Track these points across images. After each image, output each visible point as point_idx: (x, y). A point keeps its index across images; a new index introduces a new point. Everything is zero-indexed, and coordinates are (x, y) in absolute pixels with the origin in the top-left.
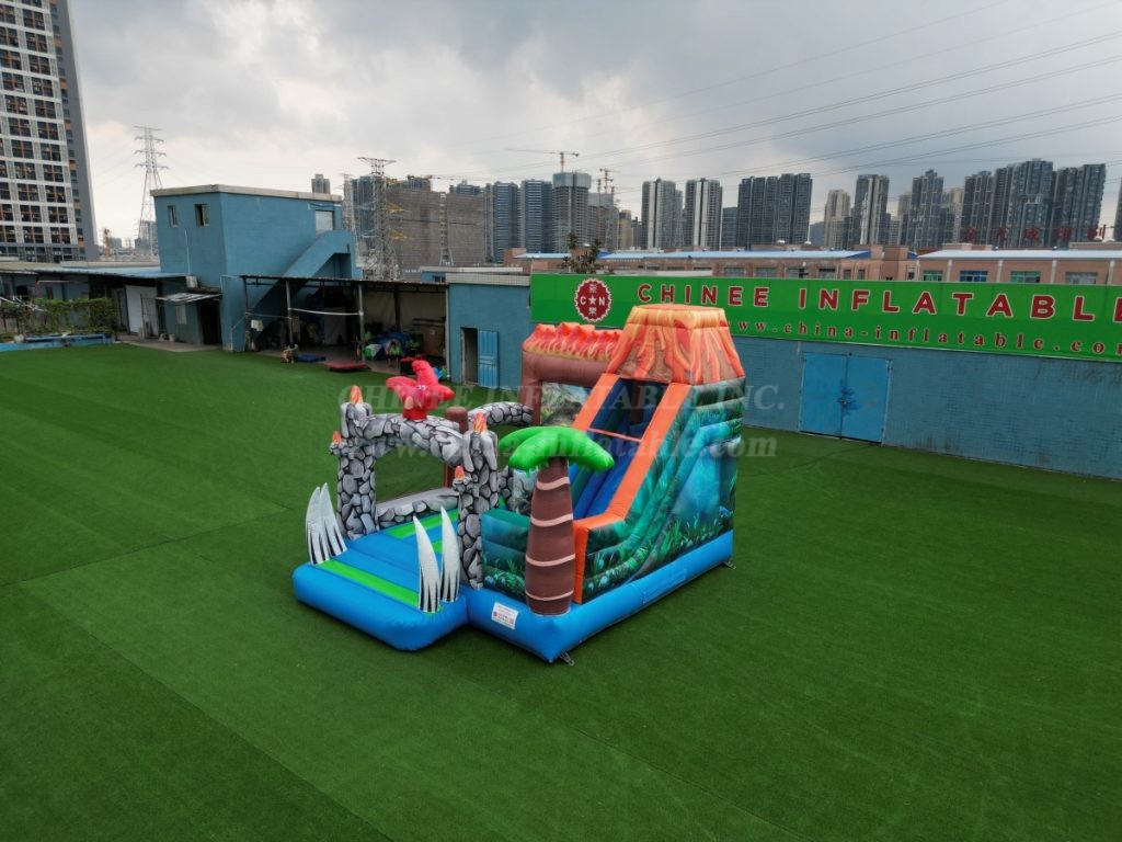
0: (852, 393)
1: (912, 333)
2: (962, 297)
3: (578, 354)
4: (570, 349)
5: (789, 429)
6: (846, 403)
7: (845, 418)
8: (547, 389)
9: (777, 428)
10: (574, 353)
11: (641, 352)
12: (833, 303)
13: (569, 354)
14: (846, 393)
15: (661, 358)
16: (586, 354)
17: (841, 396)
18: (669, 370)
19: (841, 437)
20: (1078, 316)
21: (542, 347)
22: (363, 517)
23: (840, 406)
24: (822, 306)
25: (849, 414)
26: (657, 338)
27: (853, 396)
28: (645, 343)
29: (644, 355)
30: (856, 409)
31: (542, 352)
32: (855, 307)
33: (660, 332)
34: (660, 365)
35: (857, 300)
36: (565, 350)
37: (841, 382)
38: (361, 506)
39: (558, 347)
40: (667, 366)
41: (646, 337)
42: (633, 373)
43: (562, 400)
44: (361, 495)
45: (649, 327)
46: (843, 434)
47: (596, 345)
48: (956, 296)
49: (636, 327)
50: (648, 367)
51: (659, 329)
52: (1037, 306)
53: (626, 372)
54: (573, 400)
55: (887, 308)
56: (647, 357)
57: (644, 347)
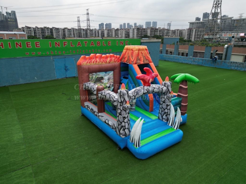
0: (67, 67)
1: (78, 51)
2: (86, 42)
3: (103, 63)
4: (101, 61)
5: (53, 79)
6: (66, 69)
7: (67, 73)
8: (91, 75)
9: (50, 80)
10: (102, 63)
11: (140, 57)
12: (59, 45)
13: (100, 63)
14: (66, 67)
15: (145, 58)
16: (106, 62)
17: (65, 68)
18: (147, 60)
19: (67, 78)
20: (104, 45)
21: (90, 63)
22: (126, 130)
23: (65, 70)
24: (56, 46)
25: (67, 72)
26: (142, 53)
27: (68, 67)
28: (140, 55)
29: (140, 58)
30: (69, 70)
31: (90, 64)
32: (64, 46)
33: (142, 52)
34: (145, 60)
35: (64, 44)
36: (99, 62)
37: (64, 64)
38: (125, 126)
39: (96, 62)
40: (147, 59)
41: (140, 54)
42: (140, 63)
43: (96, 78)
44: (125, 123)
45: (140, 51)
46: (67, 77)
47: (109, 59)
48: (85, 42)
49: (137, 51)
50: (143, 61)
51: (142, 51)
52: (98, 44)
53: (138, 63)
54: (100, 76)
55: (72, 46)
56: (141, 59)
57: (140, 56)
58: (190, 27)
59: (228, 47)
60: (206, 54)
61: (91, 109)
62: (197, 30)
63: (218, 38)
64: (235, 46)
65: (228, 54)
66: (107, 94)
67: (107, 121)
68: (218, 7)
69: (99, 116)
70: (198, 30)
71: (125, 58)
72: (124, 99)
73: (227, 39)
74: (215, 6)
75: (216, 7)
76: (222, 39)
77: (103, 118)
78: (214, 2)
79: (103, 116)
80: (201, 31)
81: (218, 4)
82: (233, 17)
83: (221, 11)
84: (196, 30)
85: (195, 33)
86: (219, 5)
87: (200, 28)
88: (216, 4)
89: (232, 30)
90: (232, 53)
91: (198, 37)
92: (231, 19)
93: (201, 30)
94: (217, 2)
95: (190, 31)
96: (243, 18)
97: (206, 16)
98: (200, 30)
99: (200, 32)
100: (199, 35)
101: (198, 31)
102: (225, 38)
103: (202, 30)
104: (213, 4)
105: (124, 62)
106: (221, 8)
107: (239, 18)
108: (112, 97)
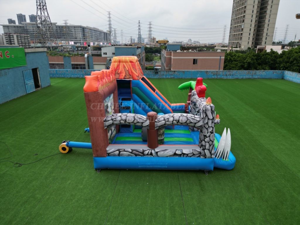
58: (4, 31)
59: (88, 57)
60: (66, 66)
61: (131, 151)
62: (19, 36)
63: (60, 47)
64: (93, 55)
65: (90, 64)
66: (180, 117)
67: (178, 152)
68: (43, 9)
69: (157, 153)
70: (21, 36)
71: (121, 73)
72: (206, 115)
73: (71, 48)
74: (39, 7)
75: (41, 9)
76: (66, 48)
77: (167, 151)
78: (37, 2)
79: (166, 150)
80: (25, 38)
81: (42, 6)
82: (56, 23)
83: (48, 14)
84: (17, 36)
85: (18, 40)
86: (44, 7)
87: (22, 34)
88: (40, 5)
89: (60, 38)
90: (94, 63)
91: (23, 45)
92: (55, 25)
93: (24, 36)
94: (40, 3)
95: (10, 38)
96: (68, 25)
97: (23, 19)
98: (22, 36)
99: (23, 39)
100: (24, 43)
101: (21, 38)
102: (68, 47)
103: (26, 36)
104: (36, 4)
105: (121, 79)
106: (47, 11)
107: (64, 25)
108: (192, 118)
